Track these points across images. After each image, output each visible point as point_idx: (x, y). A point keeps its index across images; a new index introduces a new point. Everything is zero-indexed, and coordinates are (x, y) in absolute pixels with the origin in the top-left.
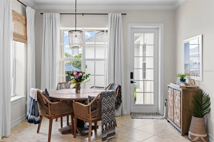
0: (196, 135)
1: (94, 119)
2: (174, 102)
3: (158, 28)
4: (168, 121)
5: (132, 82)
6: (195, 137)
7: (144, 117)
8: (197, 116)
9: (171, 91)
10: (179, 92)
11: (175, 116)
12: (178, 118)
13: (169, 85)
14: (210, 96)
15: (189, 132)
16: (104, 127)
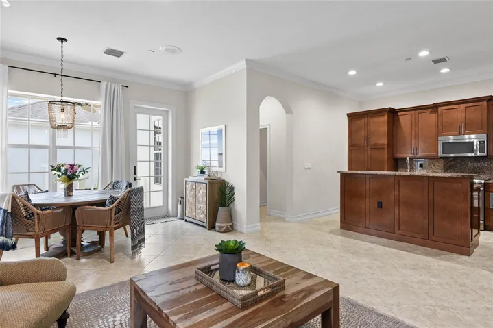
0: (224, 225)
1: (117, 225)
2: (196, 196)
3: (167, 112)
4: (186, 221)
5: (135, 179)
6: (223, 227)
7: (154, 222)
8: (224, 206)
9: (192, 185)
10: (205, 185)
11: (198, 211)
12: (203, 212)
13: (187, 179)
14: (234, 185)
15: (217, 224)
16: (135, 232)
